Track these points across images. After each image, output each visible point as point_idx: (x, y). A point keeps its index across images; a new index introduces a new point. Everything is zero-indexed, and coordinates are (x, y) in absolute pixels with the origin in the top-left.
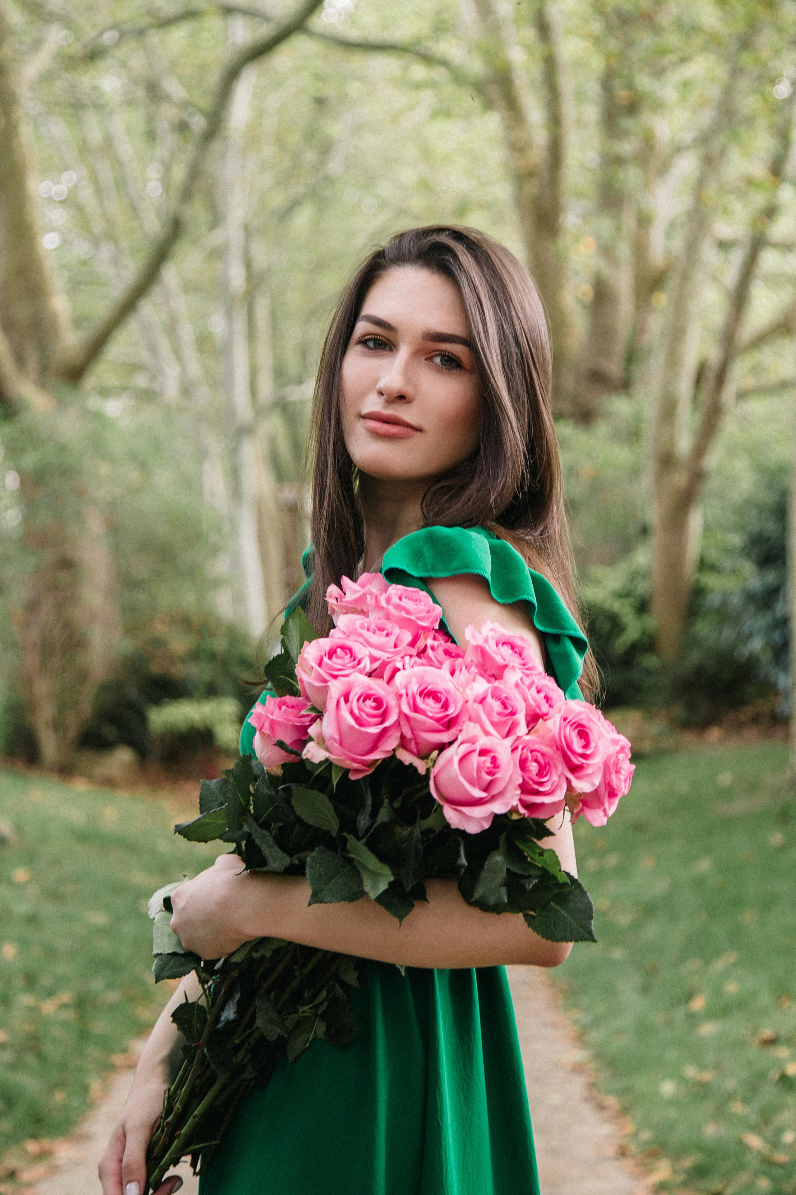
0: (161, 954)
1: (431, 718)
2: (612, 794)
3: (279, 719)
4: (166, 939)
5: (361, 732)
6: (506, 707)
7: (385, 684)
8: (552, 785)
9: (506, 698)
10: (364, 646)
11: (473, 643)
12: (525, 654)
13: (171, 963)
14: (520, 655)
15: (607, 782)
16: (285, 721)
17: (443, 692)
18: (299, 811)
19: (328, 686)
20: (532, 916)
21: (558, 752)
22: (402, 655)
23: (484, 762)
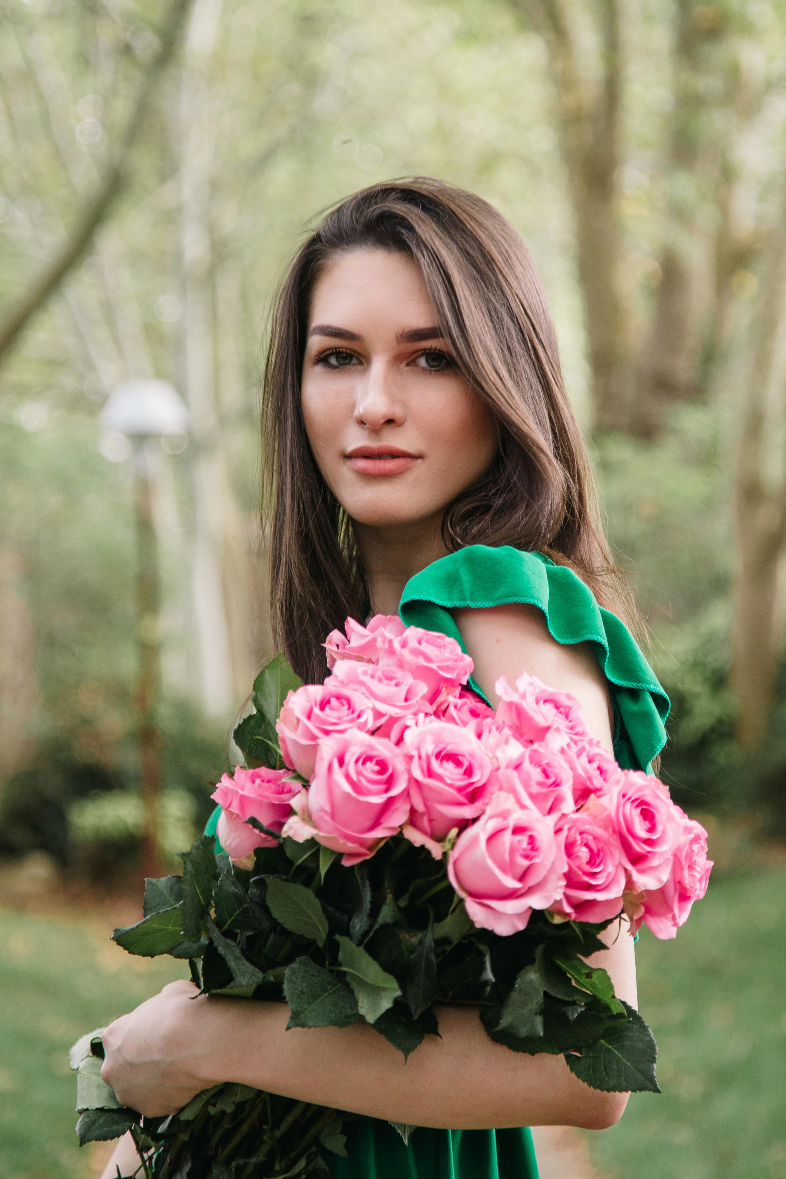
0: (87, 1110)
1: (450, 786)
2: (684, 897)
3: (252, 795)
4: (94, 1091)
5: (359, 801)
6: (547, 776)
7: (392, 744)
8: (607, 878)
9: (548, 764)
10: (366, 697)
11: (506, 699)
12: (573, 715)
13: (101, 1121)
14: (567, 716)
15: (677, 880)
16: (260, 798)
17: (467, 755)
18: (276, 913)
19: (318, 745)
20: (577, 1057)
21: (615, 836)
22: (414, 710)
23: (519, 842)
